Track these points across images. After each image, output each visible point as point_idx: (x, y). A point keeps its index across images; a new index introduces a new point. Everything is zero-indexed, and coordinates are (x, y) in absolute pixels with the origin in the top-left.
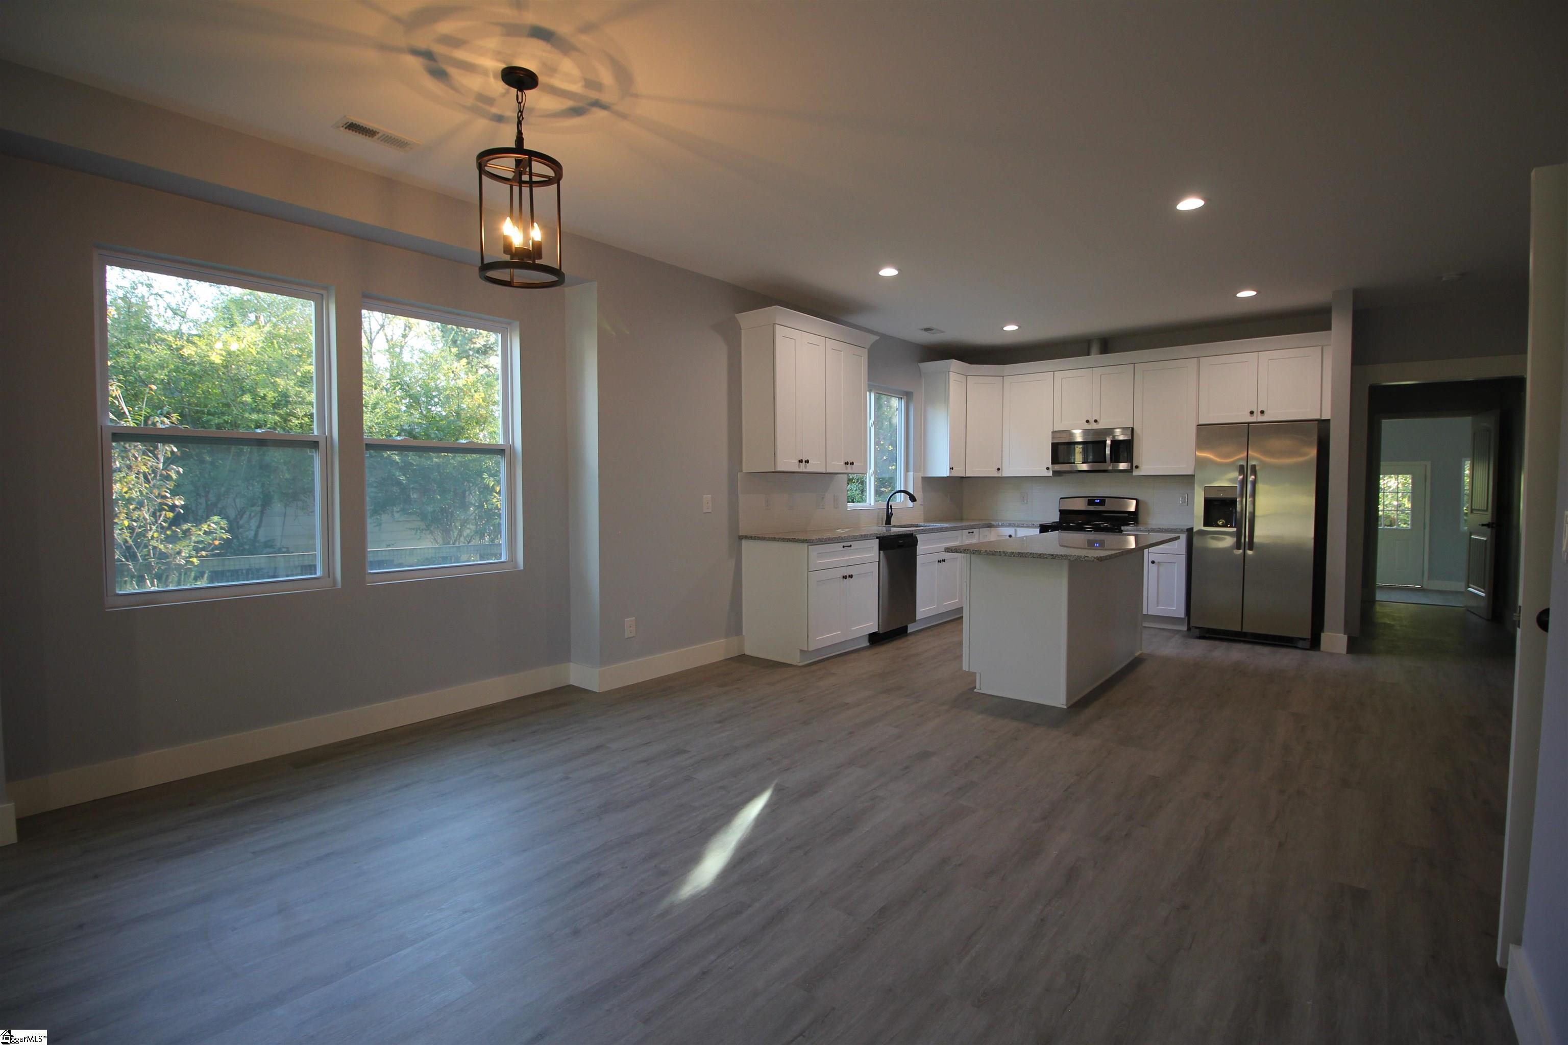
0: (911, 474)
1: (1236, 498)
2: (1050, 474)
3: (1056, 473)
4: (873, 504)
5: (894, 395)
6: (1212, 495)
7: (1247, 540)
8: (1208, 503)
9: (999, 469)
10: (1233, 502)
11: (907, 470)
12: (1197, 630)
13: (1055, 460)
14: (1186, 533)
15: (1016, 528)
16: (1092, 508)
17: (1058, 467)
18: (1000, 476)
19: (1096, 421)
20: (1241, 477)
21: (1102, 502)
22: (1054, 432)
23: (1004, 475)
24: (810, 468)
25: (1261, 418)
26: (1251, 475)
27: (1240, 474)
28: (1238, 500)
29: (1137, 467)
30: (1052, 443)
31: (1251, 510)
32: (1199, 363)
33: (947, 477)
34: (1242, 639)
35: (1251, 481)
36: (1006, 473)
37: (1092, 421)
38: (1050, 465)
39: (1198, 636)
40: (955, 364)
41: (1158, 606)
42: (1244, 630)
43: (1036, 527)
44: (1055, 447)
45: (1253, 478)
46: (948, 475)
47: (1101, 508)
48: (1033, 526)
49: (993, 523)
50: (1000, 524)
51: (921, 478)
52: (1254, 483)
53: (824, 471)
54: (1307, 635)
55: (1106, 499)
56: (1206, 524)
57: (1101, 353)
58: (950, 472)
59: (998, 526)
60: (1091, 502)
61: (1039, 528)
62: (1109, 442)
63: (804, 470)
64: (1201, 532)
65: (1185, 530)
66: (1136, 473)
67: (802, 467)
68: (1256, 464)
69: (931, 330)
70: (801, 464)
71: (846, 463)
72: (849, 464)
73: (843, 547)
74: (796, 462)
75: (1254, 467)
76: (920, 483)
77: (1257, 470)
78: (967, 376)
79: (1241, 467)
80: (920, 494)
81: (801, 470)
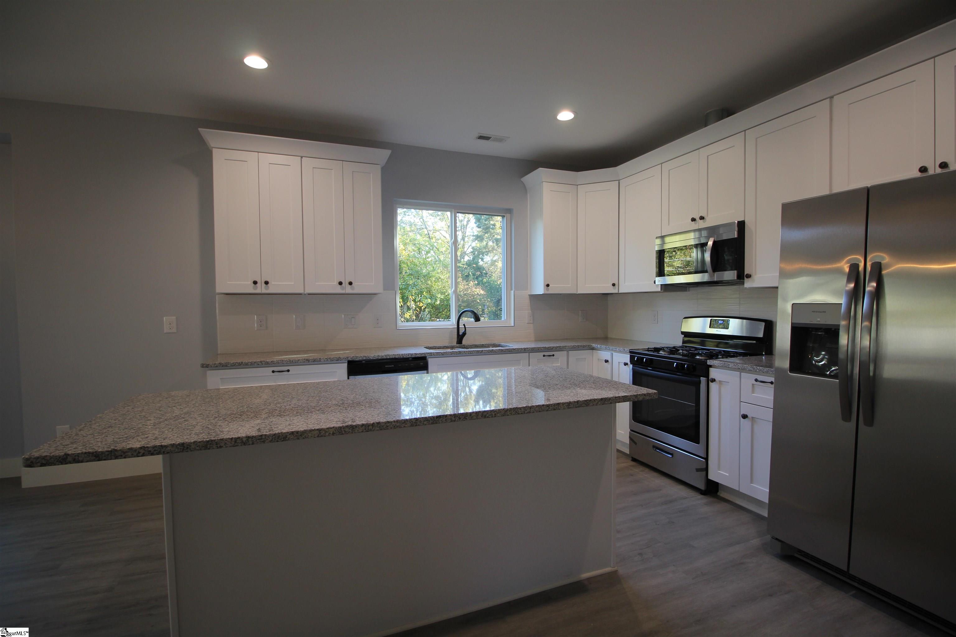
0: (512, 292)
1: (841, 324)
2: (659, 289)
5: (496, 214)
6: (806, 320)
9: (614, 285)
10: (832, 331)
11: (510, 288)
12: (780, 544)
13: (660, 271)
15: (613, 351)
16: (713, 331)
17: (663, 280)
18: (615, 292)
19: (701, 218)
20: (851, 286)
21: (726, 322)
23: (620, 291)
24: (272, 289)
26: (869, 282)
27: (850, 281)
29: (749, 276)
30: (657, 251)
32: (832, 105)
35: (870, 292)
36: (624, 289)
37: (698, 219)
39: (780, 553)
40: (541, 171)
41: (751, 483)
42: (852, 573)
43: (626, 353)
44: (660, 256)
45: (873, 287)
46: (543, 293)
47: (723, 332)
48: (630, 351)
49: (594, 345)
50: (599, 346)
51: (528, 297)
52: (876, 297)
53: (302, 291)
56: (792, 367)
58: (547, 290)
59: (598, 349)
61: (629, 354)
62: (710, 245)
63: (264, 291)
66: (748, 284)
67: (261, 289)
68: (882, 262)
69: (490, 138)
70: (258, 285)
71: (340, 283)
72: (345, 284)
73: (273, 372)
74: (250, 283)
75: (878, 268)
76: (527, 301)
77: (884, 272)
78: (577, 185)
79: (854, 267)
80: (526, 312)
81: (258, 291)
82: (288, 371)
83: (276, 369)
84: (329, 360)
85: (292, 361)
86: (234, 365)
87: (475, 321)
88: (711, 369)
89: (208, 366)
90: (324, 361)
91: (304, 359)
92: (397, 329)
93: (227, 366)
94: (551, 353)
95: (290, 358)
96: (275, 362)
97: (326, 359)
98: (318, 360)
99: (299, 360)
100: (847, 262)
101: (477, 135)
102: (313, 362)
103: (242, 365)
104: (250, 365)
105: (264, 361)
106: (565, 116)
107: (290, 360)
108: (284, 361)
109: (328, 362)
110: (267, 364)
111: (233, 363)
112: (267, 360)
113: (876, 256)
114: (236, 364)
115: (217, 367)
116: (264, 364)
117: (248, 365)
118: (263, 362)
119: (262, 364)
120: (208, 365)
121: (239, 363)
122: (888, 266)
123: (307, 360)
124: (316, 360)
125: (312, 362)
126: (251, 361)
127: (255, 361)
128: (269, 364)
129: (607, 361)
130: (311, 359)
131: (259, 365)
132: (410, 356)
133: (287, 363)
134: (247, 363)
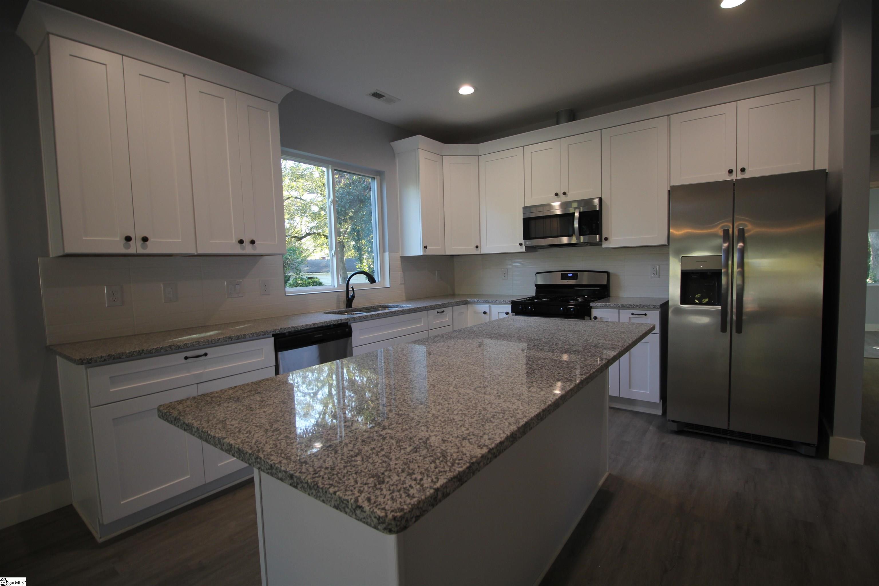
0: (387, 254)
1: (721, 270)
2: (523, 249)
3: (529, 249)
4: (336, 286)
5: (367, 175)
6: (691, 267)
7: (734, 317)
8: (686, 276)
9: (477, 247)
10: (717, 275)
11: (383, 250)
12: (675, 424)
13: (527, 235)
14: (660, 310)
15: (490, 305)
16: (565, 282)
17: (530, 243)
18: (479, 253)
19: (564, 194)
20: (726, 245)
21: (575, 275)
22: (524, 208)
23: (482, 253)
24: (151, 248)
25: (740, 176)
26: (738, 243)
27: (724, 242)
28: (723, 271)
29: (606, 239)
30: (523, 218)
31: (740, 282)
32: (669, 121)
33: (421, 256)
34: (728, 437)
35: (739, 249)
36: (486, 250)
37: (560, 193)
38: (522, 241)
39: (676, 429)
40: (420, 140)
41: (630, 389)
42: (731, 429)
43: (507, 304)
44: (527, 222)
45: (741, 246)
46: (422, 254)
47: (573, 282)
48: (505, 303)
49: (470, 300)
50: (476, 300)
51: (400, 258)
52: (742, 252)
53: (193, 251)
54: (814, 440)
55: (579, 273)
56: (683, 302)
57: (569, 121)
58: (425, 251)
59: (474, 303)
60: (564, 276)
61: (511, 304)
62: (577, 214)
63: (141, 251)
64: (678, 311)
65: (659, 307)
66: (605, 245)
67: (136, 248)
68: (745, 228)
69: (383, 96)
70: (132, 243)
71: (241, 242)
72: (246, 243)
73: (186, 358)
74: (118, 239)
75: (742, 232)
76: (399, 263)
77: (746, 235)
78: (443, 156)
79: (726, 232)
80: (399, 274)
81: (132, 250)
82: (206, 354)
83: (189, 354)
84: (255, 336)
85: (211, 341)
86: (132, 355)
87: (371, 283)
88: (592, 310)
89: (90, 362)
90: (250, 337)
91: (226, 337)
92: (285, 296)
93: (120, 358)
94: (442, 310)
95: (207, 336)
96: (189, 345)
97: (252, 334)
98: (242, 336)
99: (219, 339)
100: (722, 228)
101: (373, 91)
102: (237, 339)
103: (143, 354)
104: (155, 353)
105: (173, 345)
106: (466, 90)
107: (209, 340)
108: (201, 342)
109: (254, 338)
110: (177, 349)
111: (130, 353)
112: (178, 344)
113: (741, 224)
114: (135, 353)
115: (105, 360)
116: (175, 349)
117: (152, 353)
118: (173, 347)
119: (172, 350)
120: (91, 359)
121: (139, 351)
122: (749, 231)
123: (229, 338)
124: (240, 337)
125: (235, 339)
126: (155, 348)
127: (161, 347)
128: (181, 348)
129: (485, 313)
130: (234, 337)
131: (167, 351)
132: (336, 323)
133: (204, 345)
134: (150, 351)
